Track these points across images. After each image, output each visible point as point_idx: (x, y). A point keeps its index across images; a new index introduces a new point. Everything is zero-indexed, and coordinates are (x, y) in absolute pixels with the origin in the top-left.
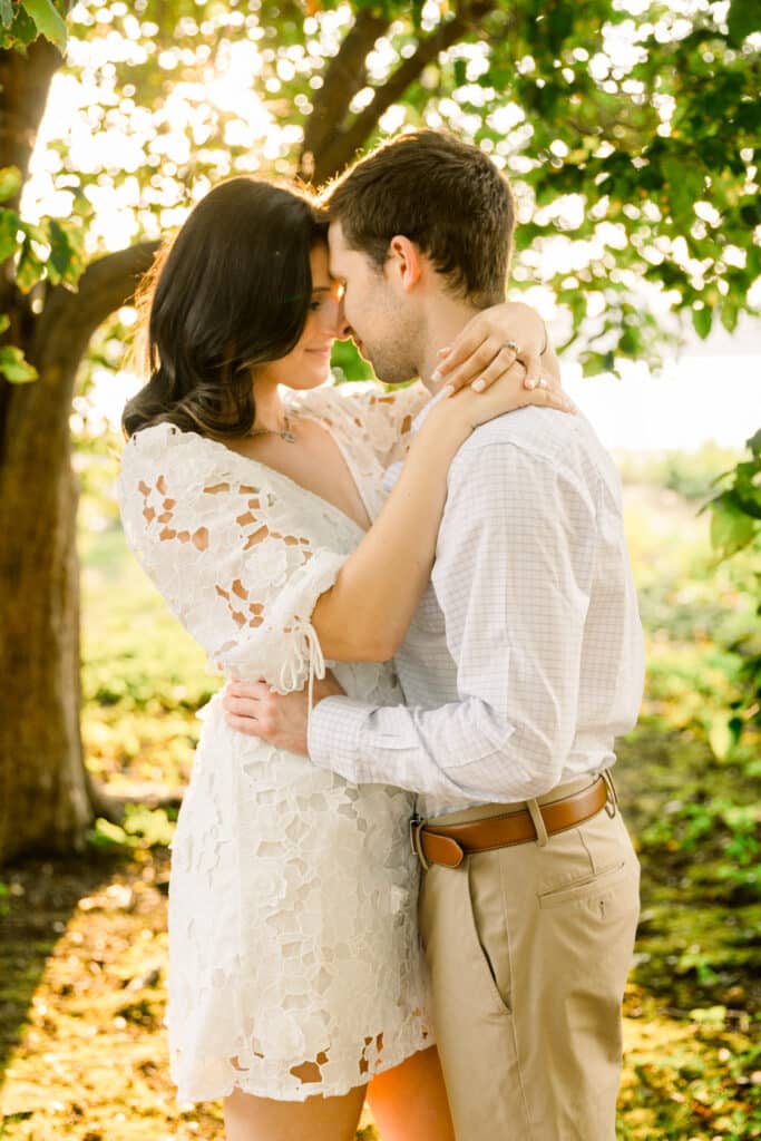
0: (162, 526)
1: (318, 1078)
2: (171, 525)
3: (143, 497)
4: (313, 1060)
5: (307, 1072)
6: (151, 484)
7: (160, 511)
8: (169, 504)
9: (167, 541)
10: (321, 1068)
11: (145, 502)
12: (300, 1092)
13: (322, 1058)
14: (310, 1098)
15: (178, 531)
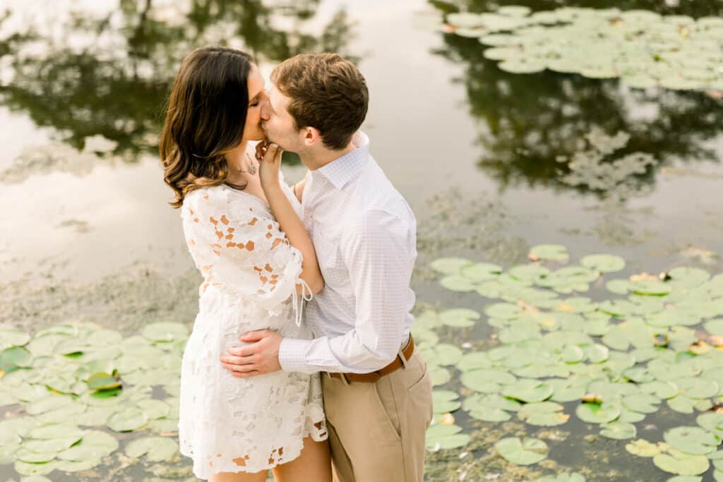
0: (228, 241)
1: (244, 465)
2: (233, 241)
3: (214, 226)
4: (243, 457)
5: (240, 462)
6: (218, 218)
7: (226, 233)
8: (231, 230)
9: (230, 248)
10: (246, 461)
11: (216, 228)
12: (237, 469)
13: (247, 457)
14: (240, 473)
15: (237, 243)
